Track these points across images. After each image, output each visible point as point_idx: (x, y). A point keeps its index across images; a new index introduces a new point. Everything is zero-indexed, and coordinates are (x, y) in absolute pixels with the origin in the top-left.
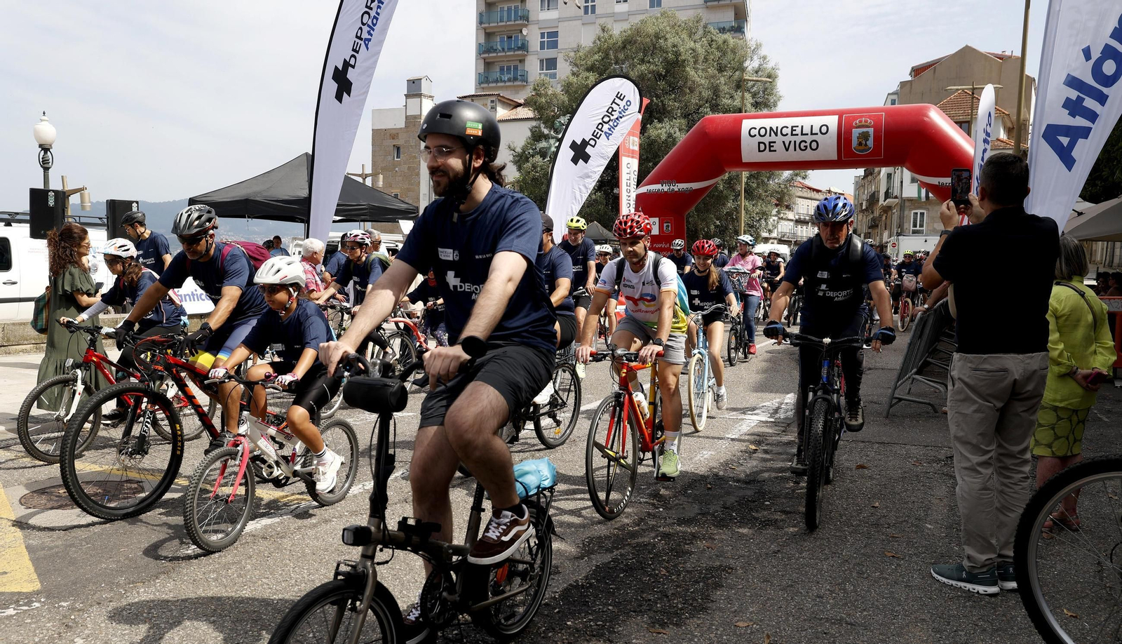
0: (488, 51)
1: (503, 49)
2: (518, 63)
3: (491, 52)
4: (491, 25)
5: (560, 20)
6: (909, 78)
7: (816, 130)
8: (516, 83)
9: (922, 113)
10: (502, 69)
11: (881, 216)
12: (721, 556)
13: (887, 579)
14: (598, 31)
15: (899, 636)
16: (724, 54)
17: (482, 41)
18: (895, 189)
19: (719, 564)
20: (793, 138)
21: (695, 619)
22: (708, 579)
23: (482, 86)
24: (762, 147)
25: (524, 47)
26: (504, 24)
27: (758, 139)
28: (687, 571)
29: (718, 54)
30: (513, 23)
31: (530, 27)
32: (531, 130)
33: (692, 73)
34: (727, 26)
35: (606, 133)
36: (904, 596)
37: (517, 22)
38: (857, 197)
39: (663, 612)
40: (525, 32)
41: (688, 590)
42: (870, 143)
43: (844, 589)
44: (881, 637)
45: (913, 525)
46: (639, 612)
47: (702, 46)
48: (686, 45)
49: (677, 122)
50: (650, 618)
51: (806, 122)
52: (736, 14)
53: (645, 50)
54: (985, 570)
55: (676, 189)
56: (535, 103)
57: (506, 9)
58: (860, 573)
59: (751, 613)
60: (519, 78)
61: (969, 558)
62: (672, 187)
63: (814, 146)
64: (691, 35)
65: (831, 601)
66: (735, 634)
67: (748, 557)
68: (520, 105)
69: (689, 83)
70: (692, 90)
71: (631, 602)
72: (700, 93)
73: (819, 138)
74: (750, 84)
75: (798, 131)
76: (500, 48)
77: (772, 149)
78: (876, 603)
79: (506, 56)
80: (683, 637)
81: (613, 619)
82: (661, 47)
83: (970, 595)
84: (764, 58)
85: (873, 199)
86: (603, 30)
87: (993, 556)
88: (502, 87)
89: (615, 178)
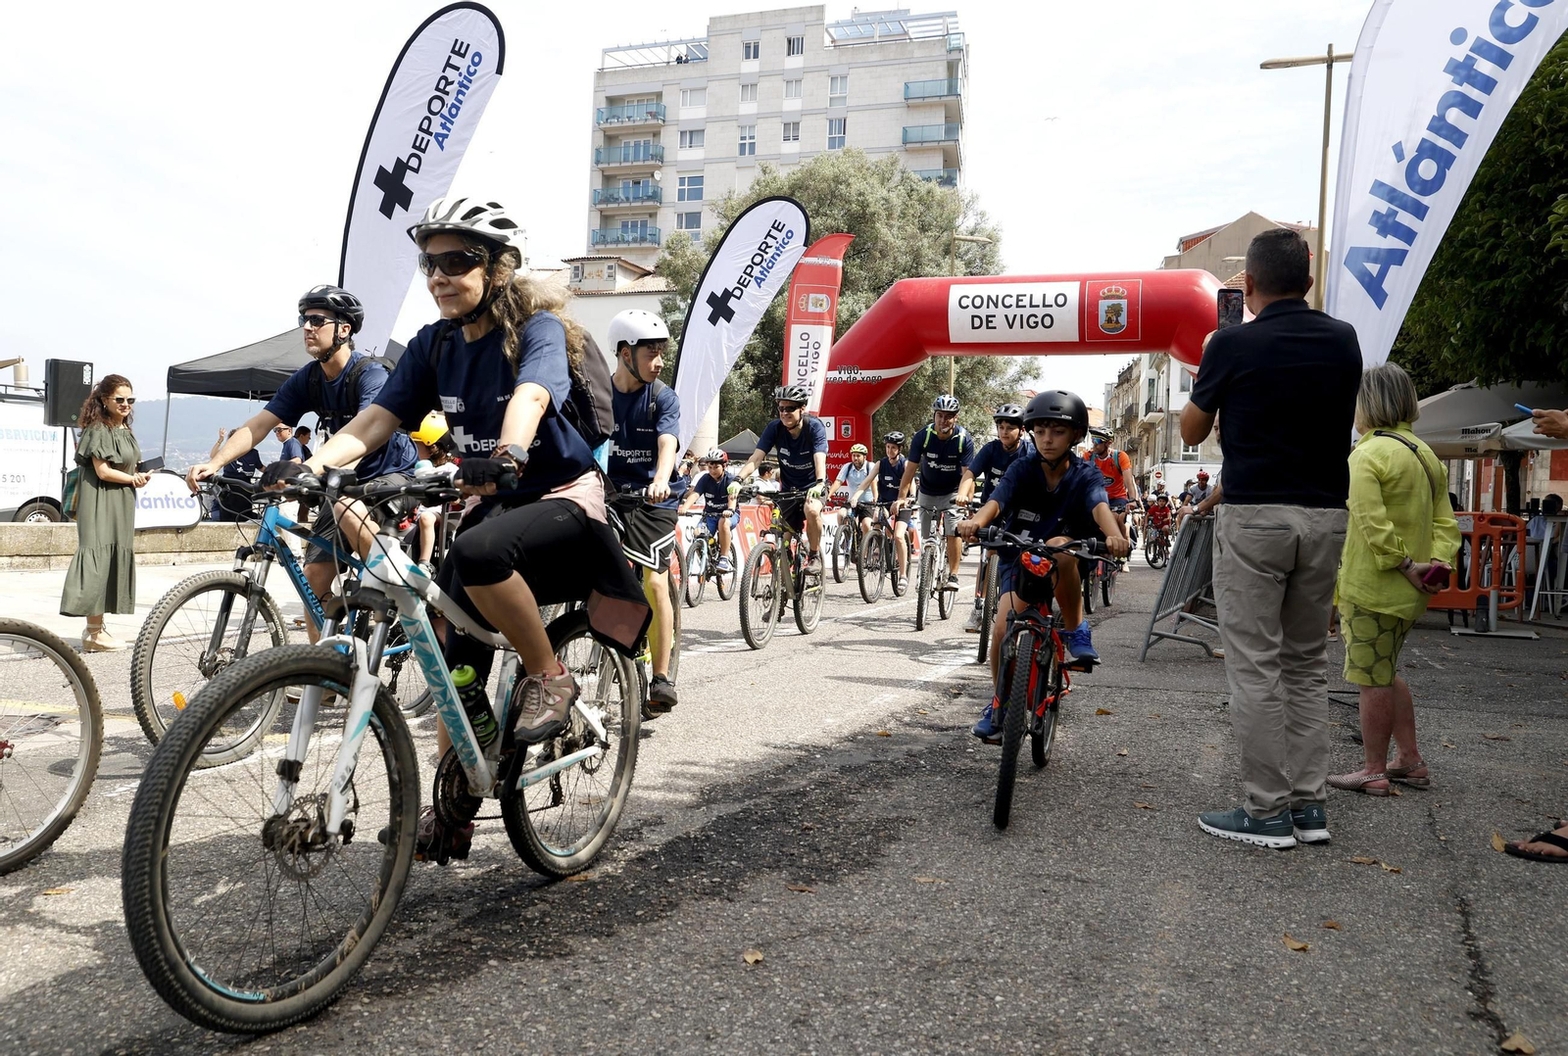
0: (606, 200)
1: (627, 199)
2: (647, 217)
3: (611, 202)
4: (612, 165)
5: (707, 161)
6: (1177, 253)
7: (1050, 300)
8: (644, 245)
9: (1191, 281)
10: (625, 225)
11: (1140, 437)
12: (901, 807)
13: (1135, 832)
14: (757, 173)
15: (1149, 893)
16: (928, 208)
17: (599, 186)
18: (1160, 399)
19: (895, 815)
20: (1019, 312)
21: (857, 876)
22: (879, 831)
23: (598, 247)
24: (977, 322)
25: (656, 196)
26: (629, 164)
27: (972, 311)
28: (850, 823)
29: (920, 208)
30: (641, 163)
31: (664, 169)
32: (662, 303)
33: (884, 230)
34: (933, 175)
35: (756, 278)
36: (1159, 850)
37: (647, 163)
38: (1108, 412)
39: (810, 867)
40: (657, 175)
41: (849, 843)
42: (1123, 319)
43: (1075, 844)
44: (1124, 895)
45: (1174, 774)
46: (776, 866)
47: (898, 196)
48: (878, 196)
49: (863, 296)
50: (791, 874)
51: (1037, 291)
52: (945, 161)
53: (820, 198)
54: (1276, 814)
55: (859, 378)
56: (669, 266)
57: (632, 144)
58: (1097, 826)
59: (939, 869)
60: (648, 238)
61: (1252, 798)
62: (853, 375)
63: (1047, 321)
64: (884, 181)
65: (1055, 856)
66: (914, 891)
67: (939, 808)
68: (648, 273)
69: (880, 244)
70: (884, 255)
71: (764, 857)
72: (895, 258)
73: (1054, 311)
74: (963, 249)
75: (1026, 301)
76: (623, 197)
77: (990, 325)
78: (1119, 858)
79: (631, 208)
80: (838, 895)
81: (737, 875)
82: (841, 195)
83: (1252, 849)
84: (983, 214)
85: (1130, 415)
86: (764, 172)
87: (1286, 793)
88: (625, 250)
89: (776, 372)
